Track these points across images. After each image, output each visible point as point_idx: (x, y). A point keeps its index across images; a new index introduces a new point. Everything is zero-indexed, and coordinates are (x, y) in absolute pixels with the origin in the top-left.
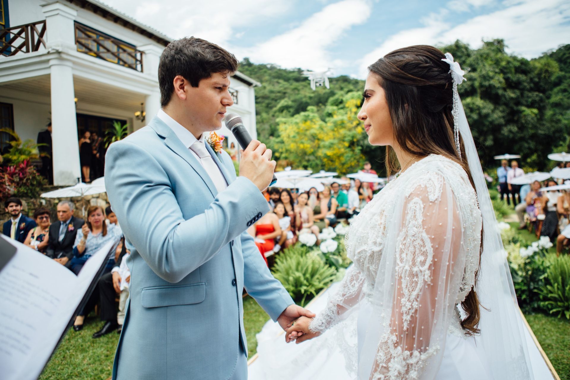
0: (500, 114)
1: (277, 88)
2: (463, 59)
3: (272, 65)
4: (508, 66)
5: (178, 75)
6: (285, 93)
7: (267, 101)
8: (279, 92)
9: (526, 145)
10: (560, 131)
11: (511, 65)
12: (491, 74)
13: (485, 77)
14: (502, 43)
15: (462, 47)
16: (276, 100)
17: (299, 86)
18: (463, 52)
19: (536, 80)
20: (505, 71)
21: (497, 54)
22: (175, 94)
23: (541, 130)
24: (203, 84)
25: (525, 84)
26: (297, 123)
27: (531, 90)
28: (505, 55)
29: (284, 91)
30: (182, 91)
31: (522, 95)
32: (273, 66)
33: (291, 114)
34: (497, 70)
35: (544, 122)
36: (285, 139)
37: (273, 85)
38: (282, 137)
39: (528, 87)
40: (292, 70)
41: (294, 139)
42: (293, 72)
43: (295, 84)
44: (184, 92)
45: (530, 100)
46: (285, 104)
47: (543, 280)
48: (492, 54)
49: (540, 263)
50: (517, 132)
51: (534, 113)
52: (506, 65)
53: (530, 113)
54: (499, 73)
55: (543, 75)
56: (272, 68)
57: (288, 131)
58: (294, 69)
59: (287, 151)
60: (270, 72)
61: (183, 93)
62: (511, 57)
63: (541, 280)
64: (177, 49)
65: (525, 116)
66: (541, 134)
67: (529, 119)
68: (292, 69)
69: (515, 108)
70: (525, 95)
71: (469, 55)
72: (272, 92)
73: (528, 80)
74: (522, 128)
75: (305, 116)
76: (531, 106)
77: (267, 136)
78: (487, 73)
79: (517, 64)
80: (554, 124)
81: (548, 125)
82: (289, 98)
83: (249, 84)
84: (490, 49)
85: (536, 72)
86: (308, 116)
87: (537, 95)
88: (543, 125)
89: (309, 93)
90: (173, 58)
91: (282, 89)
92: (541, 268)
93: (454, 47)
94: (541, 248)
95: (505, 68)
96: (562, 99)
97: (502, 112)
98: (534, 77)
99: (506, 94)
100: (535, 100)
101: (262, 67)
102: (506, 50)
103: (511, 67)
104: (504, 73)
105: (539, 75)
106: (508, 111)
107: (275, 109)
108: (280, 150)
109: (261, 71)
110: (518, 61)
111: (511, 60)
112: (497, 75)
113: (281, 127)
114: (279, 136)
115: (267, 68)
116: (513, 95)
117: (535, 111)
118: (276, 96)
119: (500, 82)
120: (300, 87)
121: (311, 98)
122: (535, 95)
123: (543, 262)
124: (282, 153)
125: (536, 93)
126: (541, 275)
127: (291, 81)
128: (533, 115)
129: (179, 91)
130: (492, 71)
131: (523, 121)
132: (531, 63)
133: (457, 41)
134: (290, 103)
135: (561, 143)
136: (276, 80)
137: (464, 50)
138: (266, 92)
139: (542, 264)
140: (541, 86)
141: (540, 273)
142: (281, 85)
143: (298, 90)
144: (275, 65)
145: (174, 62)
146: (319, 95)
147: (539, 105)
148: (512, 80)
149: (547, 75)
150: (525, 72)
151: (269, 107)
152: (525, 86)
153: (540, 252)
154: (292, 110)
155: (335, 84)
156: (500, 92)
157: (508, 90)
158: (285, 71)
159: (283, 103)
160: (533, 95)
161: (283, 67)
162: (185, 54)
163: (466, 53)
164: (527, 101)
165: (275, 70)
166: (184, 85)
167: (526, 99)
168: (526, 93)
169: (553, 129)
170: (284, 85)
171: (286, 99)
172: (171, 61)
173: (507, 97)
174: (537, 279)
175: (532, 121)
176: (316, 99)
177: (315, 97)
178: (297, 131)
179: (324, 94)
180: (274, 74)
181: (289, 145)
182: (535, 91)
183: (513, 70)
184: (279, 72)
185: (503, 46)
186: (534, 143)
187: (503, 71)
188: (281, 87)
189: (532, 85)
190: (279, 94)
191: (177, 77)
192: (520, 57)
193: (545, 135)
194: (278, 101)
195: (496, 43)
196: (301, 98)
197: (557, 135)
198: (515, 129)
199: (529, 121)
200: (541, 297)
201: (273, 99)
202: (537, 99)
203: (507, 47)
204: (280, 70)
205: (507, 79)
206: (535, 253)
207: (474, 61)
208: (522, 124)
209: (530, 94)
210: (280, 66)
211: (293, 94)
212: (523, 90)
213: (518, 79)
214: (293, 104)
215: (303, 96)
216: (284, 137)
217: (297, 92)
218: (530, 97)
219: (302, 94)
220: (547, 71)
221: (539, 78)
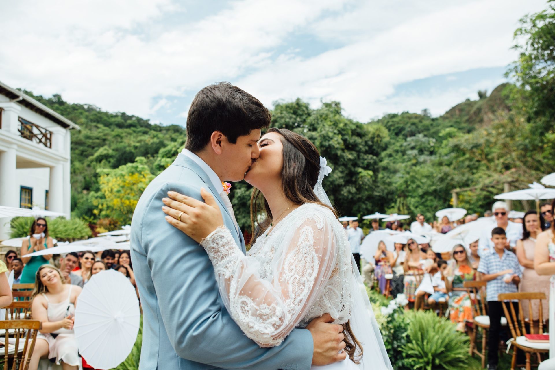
0: (340, 175)
1: (95, 133)
2: (304, 117)
3: (90, 105)
4: (345, 128)
6: (104, 140)
7: (81, 148)
8: (98, 138)
9: (364, 206)
10: (391, 193)
11: (348, 127)
12: (331, 135)
13: (326, 138)
14: (338, 105)
15: (302, 106)
16: (93, 148)
17: (122, 133)
18: (303, 111)
19: (370, 143)
20: (343, 132)
21: (335, 116)
23: (376, 191)
25: (361, 146)
26: (122, 176)
27: (366, 152)
28: (342, 117)
29: (104, 137)
31: (359, 156)
32: (91, 107)
33: (111, 164)
34: (336, 131)
35: (379, 184)
36: (107, 194)
37: (90, 130)
38: (103, 190)
39: (363, 149)
40: (114, 114)
41: (118, 194)
42: (116, 116)
43: (118, 131)
45: (366, 162)
46: (105, 152)
47: (405, 338)
48: (331, 115)
49: (401, 320)
50: (356, 193)
51: (369, 175)
52: (344, 126)
53: (366, 174)
54: (338, 134)
55: (375, 139)
56: (90, 109)
57: (110, 185)
58: (116, 113)
59: (108, 207)
60: (87, 113)
62: (347, 119)
63: (403, 338)
65: (362, 177)
66: (376, 196)
67: (366, 180)
68: (114, 112)
69: (353, 169)
70: (361, 157)
71: (309, 115)
72: (88, 137)
73: (363, 143)
74: (359, 189)
75: (133, 167)
76: (366, 168)
77: (80, 190)
78: (327, 133)
79: (354, 127)
80: (386, 186)
81: (382, 187)
82: (110, 146)
83: (65, 126)
84: (328, 110)
85: (370, 136)
86: (137, 167)
87: (371, 158)
88: (378, 187)
89: (134, 142)
91: (101, 134)
92: (402, 325)
93: (294, 105)
94: (398, 305)
95: (343, 130)
96: (388, 163)
97: (342, 172)
98: (368, 141)
99: (344, 155)
100: (370, 163)
101: (76, 108)
102: (343, 113)
103: (347, 129)
104: (343, 135)
105: (372, 138)
106: (346, 172)
107: (91, 158)
108: (100, 207)
109: (76, 112)
110: (354, 124)
111: (347, 122)
112: (336, 136)
113: (102, 180)
114: (98, 190)
115: (83, 108)
116: (350, 157)
117: (371, 173)
118: (94, 143)
119: (339, 143)
120: (124, 135)
121: (136, 148)
122: (370, 158)
123: (403, 319)
124: (101, 210)
125: (371, 156)
126: (403, 333)
127: (112, 127)
128: (369, 177)
130: (331, 132)
131: (361, 183)
132: (365, 127)
133: (298, 100)
134: (110, 152)
135: (393, 205)
136: (94, 124)
137: (304, 109)
138: (81, 137)
139: (403, 322)
140: (374, 149)
141: (402, 331)
142: (100, 130)
143: (122, 138)
144: (94, 107)
146: (147, 144)
147: (374, 167)
148: (349, 142)
149: (379, 139)
150: (360, 135)
151: (83, 155)
152: (361, 149)
153: (398, 309)
154: (112, 160)
155: (165, 134)
156: (339, 153)
157: (346, 151)
158: (106, 114)
159: (101, 151)
160: (368, 157)
161: (104, 110)
163: (306, 112)
164: (363, 163)
165: (94, 112)
167: (362, 161)
168: (362, 155)
169: (386, 191)
170: (104, 130)
171: (106, 147)
173: (345, 157)
174: (399, 338)
175: (368, 182)
176: (142, 149)
177: (141, 147)
178: (121, 185)
179: (152, 144)
180: (91, 117)
181: (112, 200)
182: (370, 154)
183: (350, 132)
184: (99, 115)
185: (340, 108)
186: (371, 204)
187: (341, 132)
188: (100, 132)
189: (367, 148)
190: (97, 141)
192: (355, 121)
193: (379, 196)
194: (96, 149)
195: (333, 105)
196: (125, 148)
197: (390, 197)
198: (353, 190)
199: (366, 183)
200: (404, 355)
201: (89, 146)
202: (372, 161)
203: (343, 109)
204: (100, 112)
205: (345, 141)
206: (395, 311)
207: (314, 120)
208: (360, 185)
209: (365, 157)
210: (100, 108)
211: (115, 142)
212: (359, 152)
213: (355, 141)
214: (114, 153)
215: (126, 144)
216: (105, 191)
217: (119, 140)
218: (365, 160)
219: (125, 143)
220: (378, 136)
221: (373, 142)
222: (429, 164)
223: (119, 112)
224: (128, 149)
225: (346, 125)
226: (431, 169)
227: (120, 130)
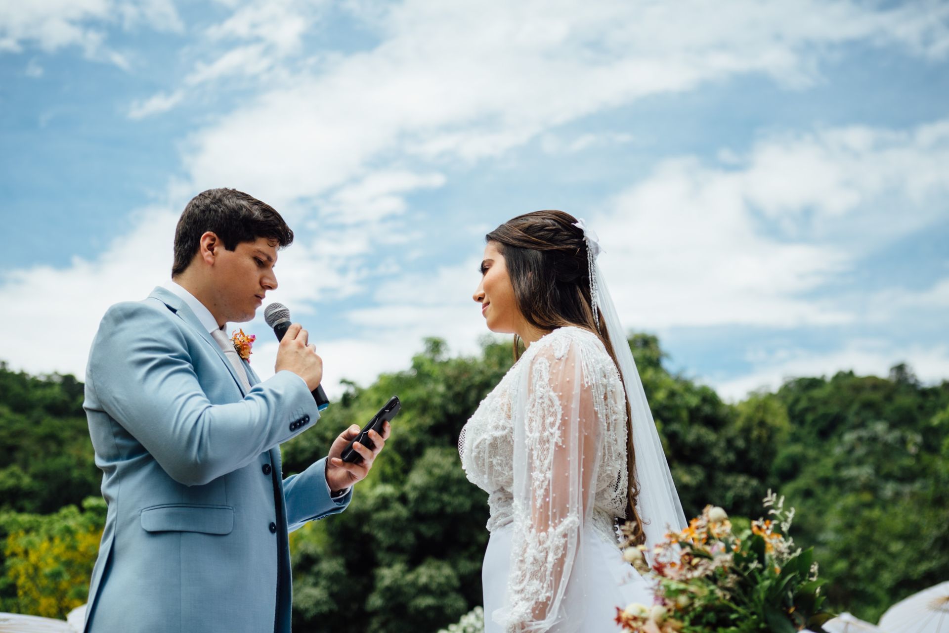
5: (209, 231)
11: (679, 402)
17: (62, 429)
19: (740, 443)
22: (198, 256)
24: (242, 248)
25: (716, 453)
27: (730, 469)
30: (210, 252)
39: (723, 460)
40: (43, 379)
42: (49, 384)
43: (50, 423)
44: (213, 254)
55: (755, 433)
58: (49, 377)
61: (210, 256)
62: (678, 380)
64: (214, 197)
68: (41, 374)
73: (722, 444)
79: (694, 401)
85: (739, 423)
87: (746, 484)
90: (207, 208)
95: (666, 408)
98: (736, 437)
102: (666, 364)
103: (678, 407)
104: (666, 422)
105: (746, 431)
110: (696, 393)
111: (677, 387)
120: (67, 434)
122: (741, 484)
125: (742, 479)
127: (36, 414)
129: (206, 251)
140: (753, 461)
143: (60, 443)
145: (207, 213)
148: (685, 440)
149: (765, 433)
150: (712, 423)
152: (715, 460)
158: (21, 378)
160: (736, 482)
162: (226, 205)
166: (214, 245)
167: (720, 490)
168: (721, 477)
172: (203, 211)
182: (740, 472)
183: (684, 414)
185: (658, 352)
187: (660, 414)
189: (731, 457)
191: (208, 233)
192: (698, 384)
195: (639, 344)
196: (68, 469)
202: (747, 493)
203: (668, 356)
205: (671, 437)
209: (729, 480)
211: (41, 455)
212: (711, 467)
213: (699, 438)
214: (36, 485)
215: (73, 461)
216: (17, 577)
217: (53, 447)
218: (727, 488)
219: (69, 457)
220: (762, 424)
221: (747, 440)
222: (906, 502)
223: (56, 373)
224: (76, 474)
225: (672, 394)
226: (913, 518)
227: (57, 423)
